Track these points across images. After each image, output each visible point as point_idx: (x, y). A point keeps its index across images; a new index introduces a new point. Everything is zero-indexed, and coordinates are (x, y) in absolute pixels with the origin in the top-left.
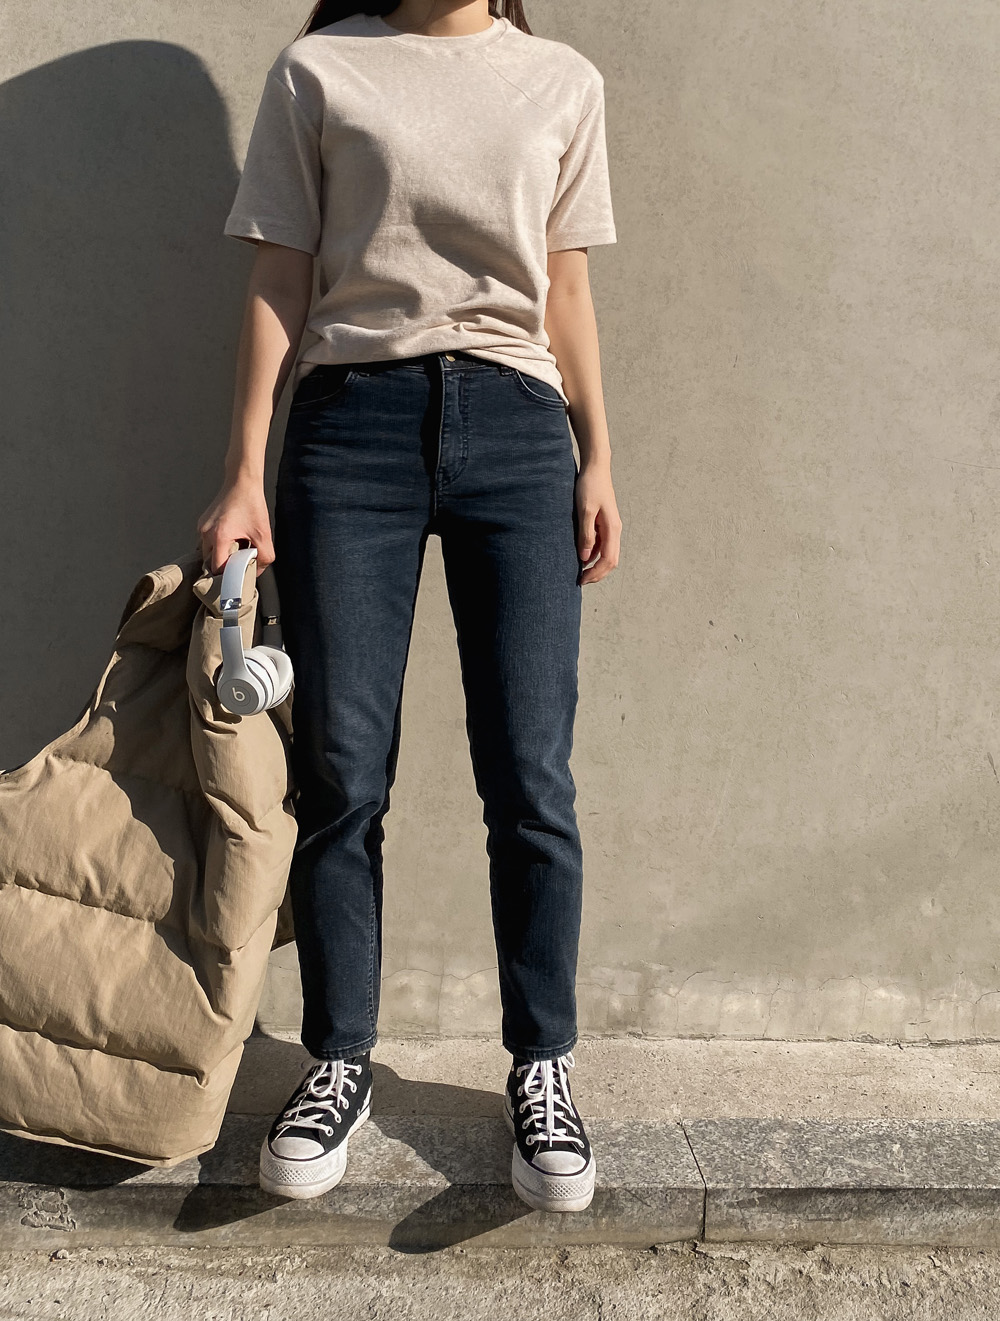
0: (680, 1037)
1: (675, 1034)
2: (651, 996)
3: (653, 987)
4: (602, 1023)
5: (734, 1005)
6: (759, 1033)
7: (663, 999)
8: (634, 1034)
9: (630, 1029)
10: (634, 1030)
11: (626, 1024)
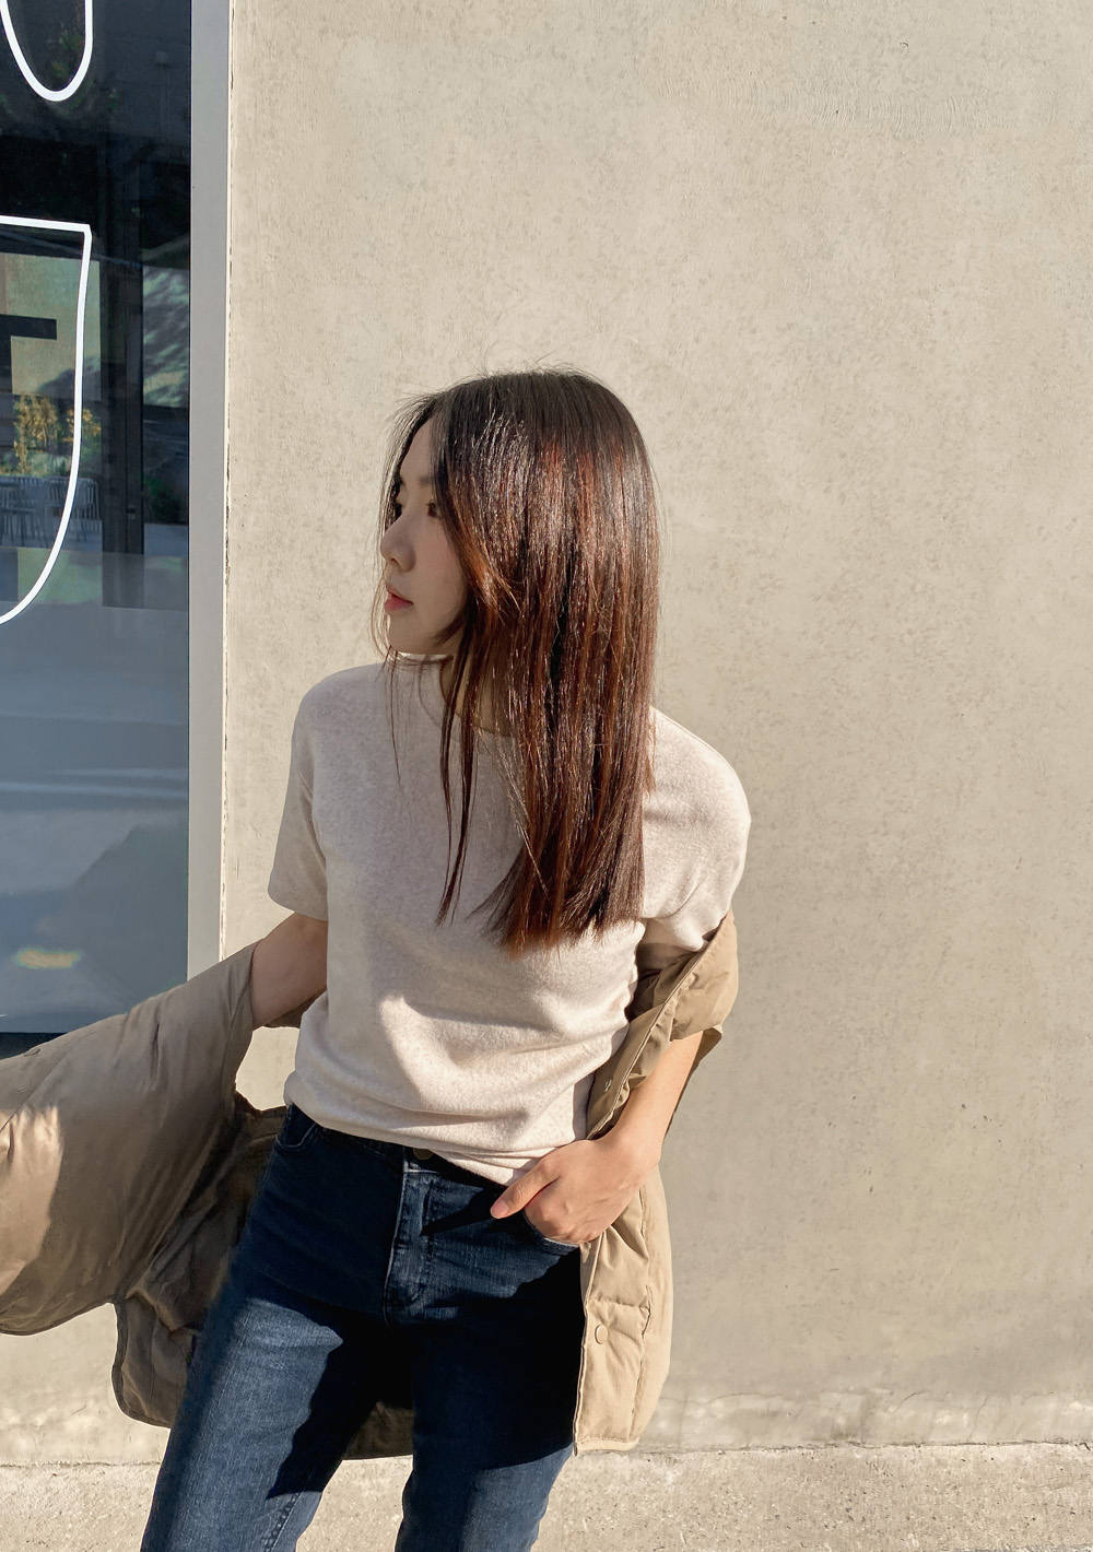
0: (895, 1444)
1: (891, 1441)
2: (872, 1414)
3: (874, 1407)
4: (827, 1435)
5: (945, 1418)
6: (964, 1440)
7: (883, 1416)
8: (853, 1443)
9: (850, 1439)
10: (854, 1440)
11: (847, 1436)
